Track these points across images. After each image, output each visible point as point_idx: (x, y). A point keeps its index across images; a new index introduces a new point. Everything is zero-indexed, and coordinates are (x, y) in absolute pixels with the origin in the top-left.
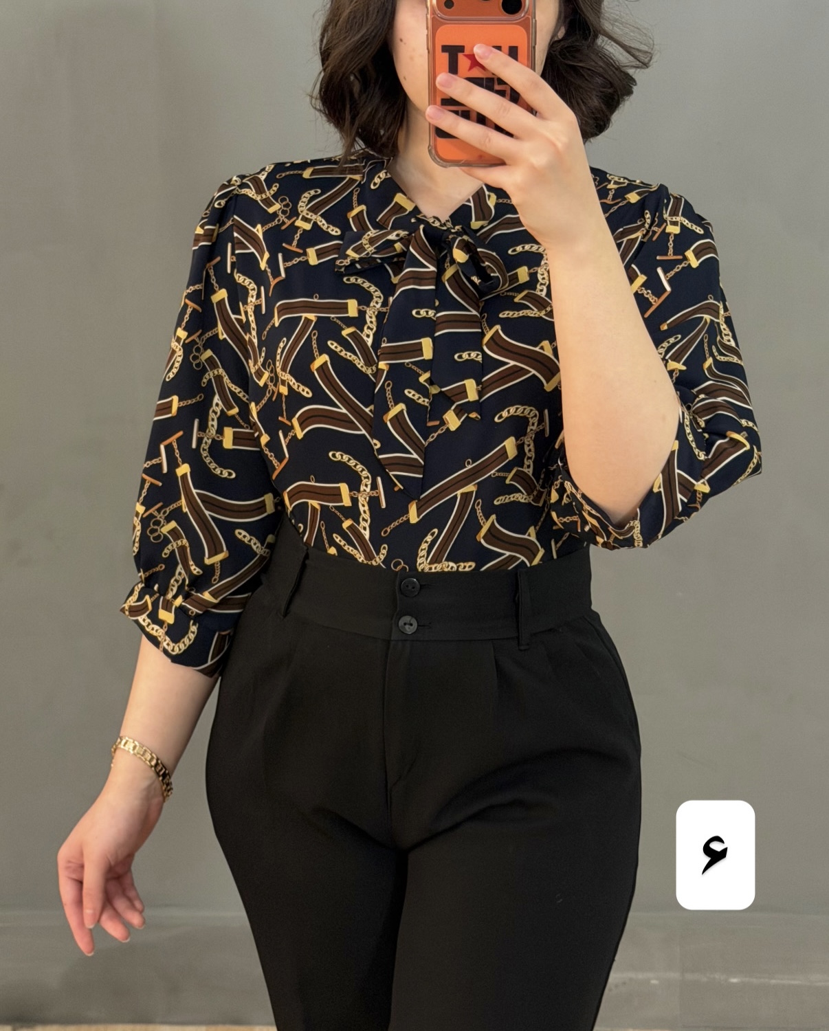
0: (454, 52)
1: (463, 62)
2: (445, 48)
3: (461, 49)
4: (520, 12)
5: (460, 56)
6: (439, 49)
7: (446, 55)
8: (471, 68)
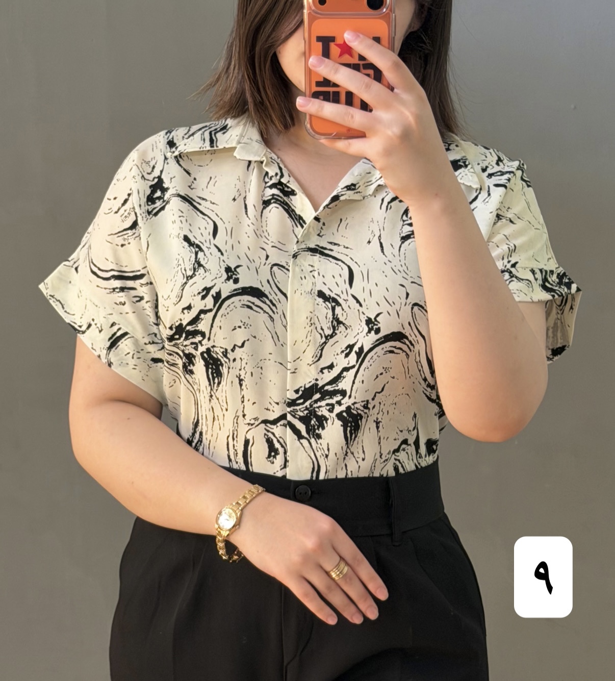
0: (326, 42)
1: (334, 50)
2: (319, 39)
3: (332, 39)
4: (382, 8)
5: (332, 45)
6: (314, 39)
7: (320, 44)
8: (340, 55)
